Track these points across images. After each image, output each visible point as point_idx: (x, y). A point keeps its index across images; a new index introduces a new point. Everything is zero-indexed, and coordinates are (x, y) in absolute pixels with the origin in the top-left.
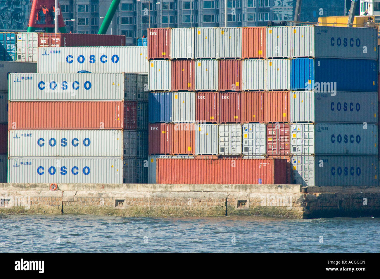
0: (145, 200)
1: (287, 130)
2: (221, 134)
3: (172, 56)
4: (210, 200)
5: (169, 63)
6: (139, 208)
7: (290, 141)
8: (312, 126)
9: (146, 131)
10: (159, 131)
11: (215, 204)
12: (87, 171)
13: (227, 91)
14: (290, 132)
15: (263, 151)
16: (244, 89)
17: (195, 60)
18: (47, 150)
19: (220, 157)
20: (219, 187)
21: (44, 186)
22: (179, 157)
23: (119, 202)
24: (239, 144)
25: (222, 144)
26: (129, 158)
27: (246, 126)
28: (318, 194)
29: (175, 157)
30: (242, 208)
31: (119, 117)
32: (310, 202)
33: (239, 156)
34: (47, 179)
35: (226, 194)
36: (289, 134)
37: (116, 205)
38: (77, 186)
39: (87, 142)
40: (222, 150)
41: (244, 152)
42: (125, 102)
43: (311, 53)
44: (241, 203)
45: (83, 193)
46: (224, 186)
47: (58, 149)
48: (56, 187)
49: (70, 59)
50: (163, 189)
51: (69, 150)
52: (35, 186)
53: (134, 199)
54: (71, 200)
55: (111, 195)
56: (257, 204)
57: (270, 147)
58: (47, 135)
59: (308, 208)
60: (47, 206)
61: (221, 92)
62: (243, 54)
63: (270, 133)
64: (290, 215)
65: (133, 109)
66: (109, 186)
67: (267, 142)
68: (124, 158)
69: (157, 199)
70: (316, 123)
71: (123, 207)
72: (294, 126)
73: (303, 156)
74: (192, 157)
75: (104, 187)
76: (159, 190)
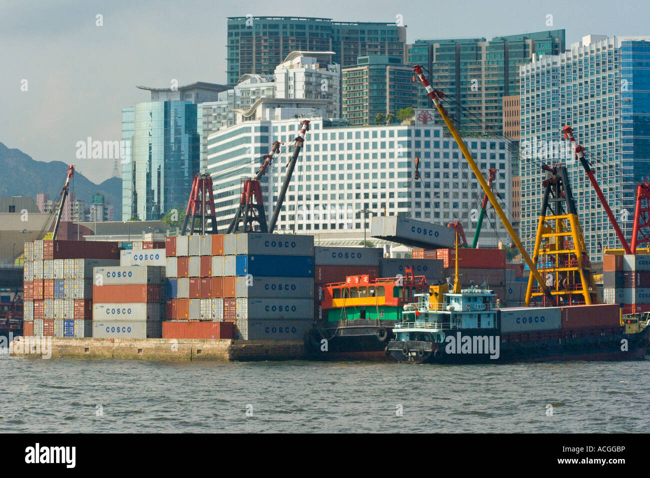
0: (152, 349)
1: (234, 303)
2: (202, 306)
3: (177, 255)
4: (184, 349)
5: (176, 259)
6: (149, 354)
7: (235, 310)
8: (247, 300)
9: (165, 303)
10: (172, 304)
11: (186, 352)
12: (129, 330)
13: (205, 277)
14: (235, 304)
15: (222, 317)
16: (213, 275)
17: (188, 257)
18: (111, 317)
19: (201, 321)
20: (191, 341)
21: (107, 340)
22: (181, 321)
23: (140, 350)
24: (210, 312)
25: (202, 312)
26: (153, 321)
27: (213, 301)
28: (244, 345)
29: (179, 321)
30: (199, 355)
31: (145, 295)
32: (235, 351)
33: (210, 320)
34: (111, 335)
35: (191, 345)
36: (235, 306)
37: (139, 352)
38: (123, 340)
39: (129, 311)
40: (202, 316)
41: (213, 318)
42: (148, 285)
43: (246, 252)
44: (199, 351)
45: (123, 344)
46: (193, 340)
47: (116, 316)
48: (113, 341)
49: (136, 258)
50: (164, 342)
51: (121, 316)
52: (103, 339)
53: (147, 349)
54: (117, 349)
55: (136, 346)
56: (207, 352)
57: (226, 314)
58: (111, 306)
59: (233, 355)
60: (106, 353)
61: (201, 278)
62: (213, 252)
63: (226, 305)
64: (222, 359)
65: (157, 289)
66: (138, 340)
67: (224, 311)
68: (147, 322)
69: (158, 349)
70: (249, 298)
71: (141, 354)
72: (237, 300)
73: (242, 320)
74: (187, 321)
75: (135, 340)
76: (162, 342)
